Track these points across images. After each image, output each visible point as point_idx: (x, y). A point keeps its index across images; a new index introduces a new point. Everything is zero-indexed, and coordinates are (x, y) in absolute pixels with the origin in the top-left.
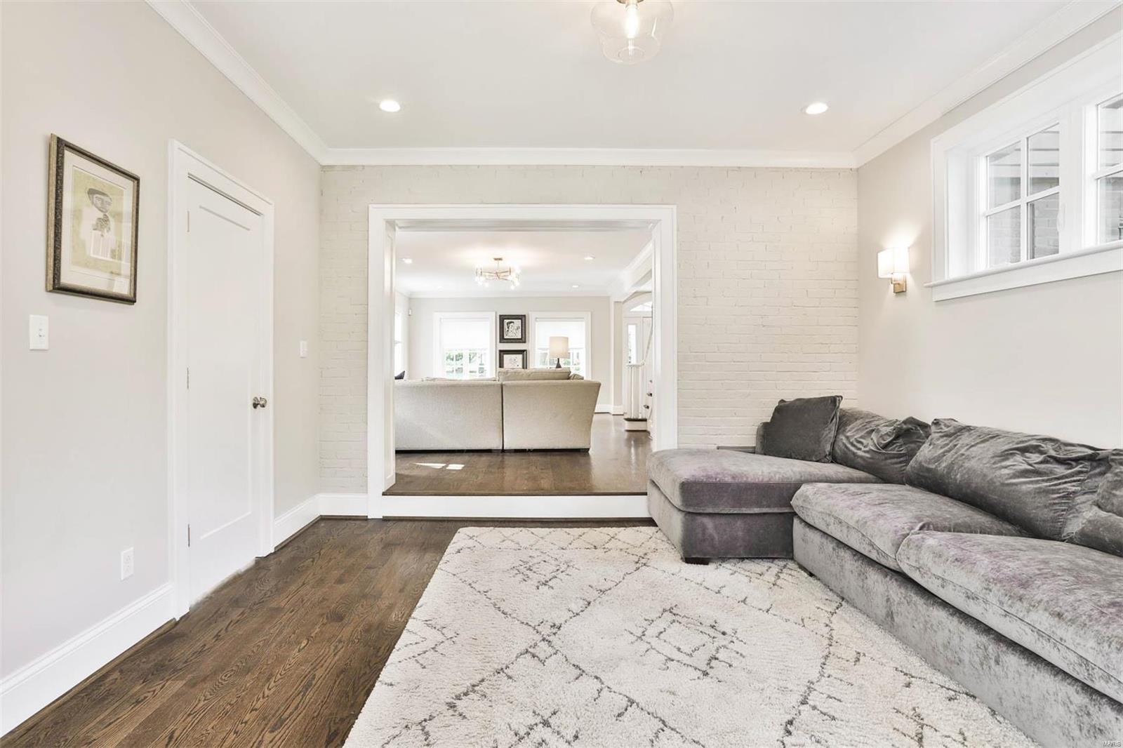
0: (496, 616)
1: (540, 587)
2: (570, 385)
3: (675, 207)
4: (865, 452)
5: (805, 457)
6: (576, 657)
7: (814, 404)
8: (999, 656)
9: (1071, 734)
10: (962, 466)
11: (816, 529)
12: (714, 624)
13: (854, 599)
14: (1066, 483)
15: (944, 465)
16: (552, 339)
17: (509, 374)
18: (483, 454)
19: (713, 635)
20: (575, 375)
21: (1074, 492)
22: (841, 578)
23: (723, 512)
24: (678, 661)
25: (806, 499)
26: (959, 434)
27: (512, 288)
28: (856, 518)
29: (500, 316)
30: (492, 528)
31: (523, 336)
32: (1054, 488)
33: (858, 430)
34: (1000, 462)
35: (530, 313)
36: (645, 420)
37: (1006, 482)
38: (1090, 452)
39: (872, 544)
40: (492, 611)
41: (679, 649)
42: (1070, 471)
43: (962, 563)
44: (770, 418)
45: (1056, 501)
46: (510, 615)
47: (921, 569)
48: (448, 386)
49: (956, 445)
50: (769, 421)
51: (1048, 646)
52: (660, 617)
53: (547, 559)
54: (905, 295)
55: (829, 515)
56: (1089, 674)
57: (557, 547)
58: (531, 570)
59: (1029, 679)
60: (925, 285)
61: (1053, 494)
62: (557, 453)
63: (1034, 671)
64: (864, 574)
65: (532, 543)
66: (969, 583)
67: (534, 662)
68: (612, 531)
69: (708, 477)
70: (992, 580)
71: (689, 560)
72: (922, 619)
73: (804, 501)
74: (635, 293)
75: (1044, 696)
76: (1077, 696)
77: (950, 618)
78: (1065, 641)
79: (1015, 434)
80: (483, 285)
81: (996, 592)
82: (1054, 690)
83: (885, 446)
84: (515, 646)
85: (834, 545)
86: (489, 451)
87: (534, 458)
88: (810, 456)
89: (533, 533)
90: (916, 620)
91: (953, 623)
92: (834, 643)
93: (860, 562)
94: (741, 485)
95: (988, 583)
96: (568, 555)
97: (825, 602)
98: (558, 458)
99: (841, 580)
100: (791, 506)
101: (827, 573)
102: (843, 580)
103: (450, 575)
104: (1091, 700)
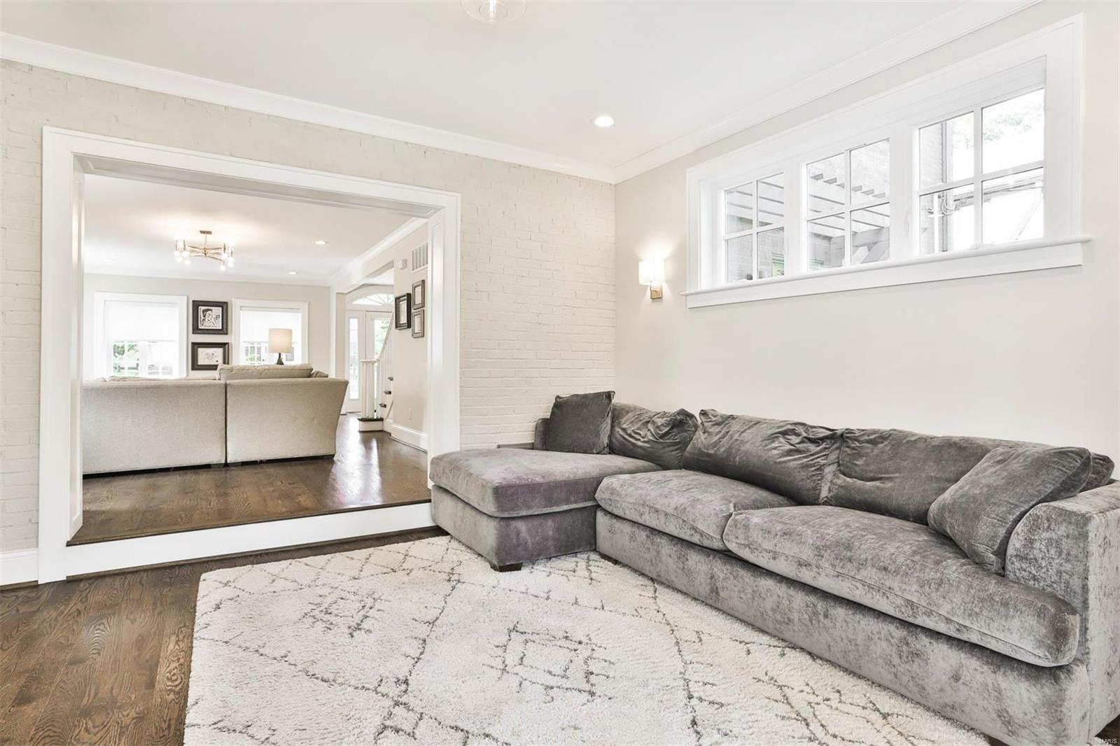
0: (316, 688)
1: (355, 634)
2: (312, 383)
3: (459, 195)
4: (644, 442)
5: (586, 450)
6: (450, 717)
7: (591, 399)
8: (827, 610)
9: (893, 663)
10: (739, 450)
11: (624, 519)
12: (565, 635)
13: (673, 581)
14: (818, 457)
15: (722, 450)
16: (272, 331)
17: (234, 372)
18: (200, 471)
19: (573, 647)
20: (318, 373)
21: (824, 465)
22: (658, 562)
23: (536, 513)
24: (559, 687)
25: (613, 491)
26: (726, 422)
27: (223, 268)
28: (673, 505)
29: (193, 301)
30: (249, 566)
31: (225, 326)
32: (811, 462)
33: (632, 422)
34: (769, 444)
35: (233, 300)
36: (382, 420)
37: (778, 461)
38: (829, 433)
39: (695, 529)
40: (307, 683)
41: (550, 673)
42: (818, 448)
43: (790, 535)
44: (550, 414)
45: (814, 473)
46: (334, 681)
47: (751, 546)
48: (147, 388)
49: (728, 432)
50: (549, 417)
51: (878, 596)
52: (510, 640)
53: (344, 594)
54: (661, 301)
55: (643, 505)
56: (914, 613)
57: (347, 578)
58: (330, 613)
59: (856, 625)
60: (682, 293)
61: (812, 467)
62: (298, 462)
63: (859, 618)
64: (684, 556)
65: (313, 578)
66: (801, 552)
67: (402, 738)
68: (402, 547)
69: (519, 478)
70: (821, 548)
71: (503, 569)
72: (750, 590)
73: (612, 493)
74: (363, 285)
75: (869, 636)
76: (898, 631)
77: (779, 585)
78: (893, 589)
79: (771, 420)
80: (183, 261)
81: (827, 557)
82: (878, 630)
83: (662, 436)
84: (366, 723)
85: (648, 532)
86: (207, 467)
87: (271, 470)
88: (592, 449)
89: (307, 565)
90: (744, 592)
91: (782, 590)
92: (675, 628)
93: (679, 546)
94: (552, 484)
95: (819, 551)
96: (366, 585)
97: (641, 587)
98: (301, 468)
99: (657, 565)
100: (595, 500)
101: (640, 560)
102: (660, 564)
103: (220, 643)
104: (909, 632)
